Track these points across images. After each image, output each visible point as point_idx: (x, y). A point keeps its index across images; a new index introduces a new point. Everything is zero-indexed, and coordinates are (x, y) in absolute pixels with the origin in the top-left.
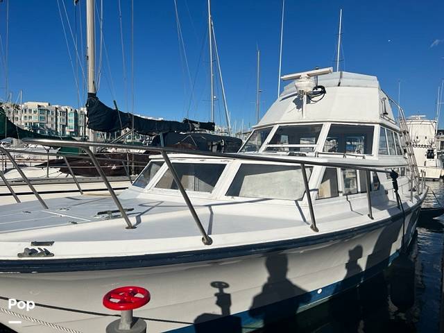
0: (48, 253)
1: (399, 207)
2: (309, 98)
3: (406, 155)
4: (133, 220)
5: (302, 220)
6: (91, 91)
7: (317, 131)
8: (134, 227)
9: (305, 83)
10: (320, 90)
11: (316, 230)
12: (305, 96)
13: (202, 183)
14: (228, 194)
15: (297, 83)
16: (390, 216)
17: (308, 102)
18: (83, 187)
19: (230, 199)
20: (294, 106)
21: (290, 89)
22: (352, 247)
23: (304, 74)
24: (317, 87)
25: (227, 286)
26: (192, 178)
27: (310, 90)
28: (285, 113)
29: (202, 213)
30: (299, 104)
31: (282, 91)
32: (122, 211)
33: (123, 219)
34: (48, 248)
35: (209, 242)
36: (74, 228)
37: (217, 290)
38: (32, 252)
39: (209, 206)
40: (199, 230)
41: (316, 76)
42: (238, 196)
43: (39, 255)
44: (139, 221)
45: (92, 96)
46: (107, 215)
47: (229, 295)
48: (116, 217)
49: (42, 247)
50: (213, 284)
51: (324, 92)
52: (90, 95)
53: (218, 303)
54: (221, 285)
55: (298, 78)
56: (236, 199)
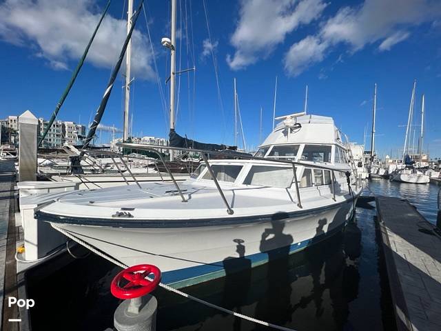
0: (130, 215)
1: (350, 194)
2: (292, 130)
3: (350, 164)
4: (186, 197)
5: (290, 200)
6: (172, 128)
7: (296, 148)
8: (187, 201)
9: (289, 121)
10: (298, 125)
11: (301, 207)
12: (289, 129)
13: (229, 177)
14: (244, 183)
15: (285, 121)
16: (345, 200)
17: (291, 132)
18: (164, 178)
19: (245, 186)
20: (283, 134)
21: (281, 125)
22: (322, 218)
23: (289, 116)
24: (295, 124)
25: (243, 242)
26: (223, 174)
27: (292, 125)
28: (277, 138)
29: (227, 194)
30: (285, 133)
31: (275, 127)
32: (179, 192)
33: (180, 196)
34: (131, 213)
35: (232, 213)
36: (151, 200)
37: (237, 244)
38: (120, 215)
39: (233, 190)
40: (225, 205)
41: (295, 117)
42: (250, 184)
43: (125, 217)
44: (190, 198)
45: (172, 130)
46: (171, 193)
47: (244, 247)
48: (176, 195)
49: (127, 212)
50: (235, 241)
51: (300, 127)
52: (171, 130)
53: (237, 251)
54: (239, 241)
55: (285, 119)
56: (249, 186)
